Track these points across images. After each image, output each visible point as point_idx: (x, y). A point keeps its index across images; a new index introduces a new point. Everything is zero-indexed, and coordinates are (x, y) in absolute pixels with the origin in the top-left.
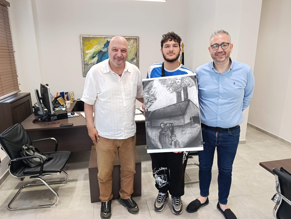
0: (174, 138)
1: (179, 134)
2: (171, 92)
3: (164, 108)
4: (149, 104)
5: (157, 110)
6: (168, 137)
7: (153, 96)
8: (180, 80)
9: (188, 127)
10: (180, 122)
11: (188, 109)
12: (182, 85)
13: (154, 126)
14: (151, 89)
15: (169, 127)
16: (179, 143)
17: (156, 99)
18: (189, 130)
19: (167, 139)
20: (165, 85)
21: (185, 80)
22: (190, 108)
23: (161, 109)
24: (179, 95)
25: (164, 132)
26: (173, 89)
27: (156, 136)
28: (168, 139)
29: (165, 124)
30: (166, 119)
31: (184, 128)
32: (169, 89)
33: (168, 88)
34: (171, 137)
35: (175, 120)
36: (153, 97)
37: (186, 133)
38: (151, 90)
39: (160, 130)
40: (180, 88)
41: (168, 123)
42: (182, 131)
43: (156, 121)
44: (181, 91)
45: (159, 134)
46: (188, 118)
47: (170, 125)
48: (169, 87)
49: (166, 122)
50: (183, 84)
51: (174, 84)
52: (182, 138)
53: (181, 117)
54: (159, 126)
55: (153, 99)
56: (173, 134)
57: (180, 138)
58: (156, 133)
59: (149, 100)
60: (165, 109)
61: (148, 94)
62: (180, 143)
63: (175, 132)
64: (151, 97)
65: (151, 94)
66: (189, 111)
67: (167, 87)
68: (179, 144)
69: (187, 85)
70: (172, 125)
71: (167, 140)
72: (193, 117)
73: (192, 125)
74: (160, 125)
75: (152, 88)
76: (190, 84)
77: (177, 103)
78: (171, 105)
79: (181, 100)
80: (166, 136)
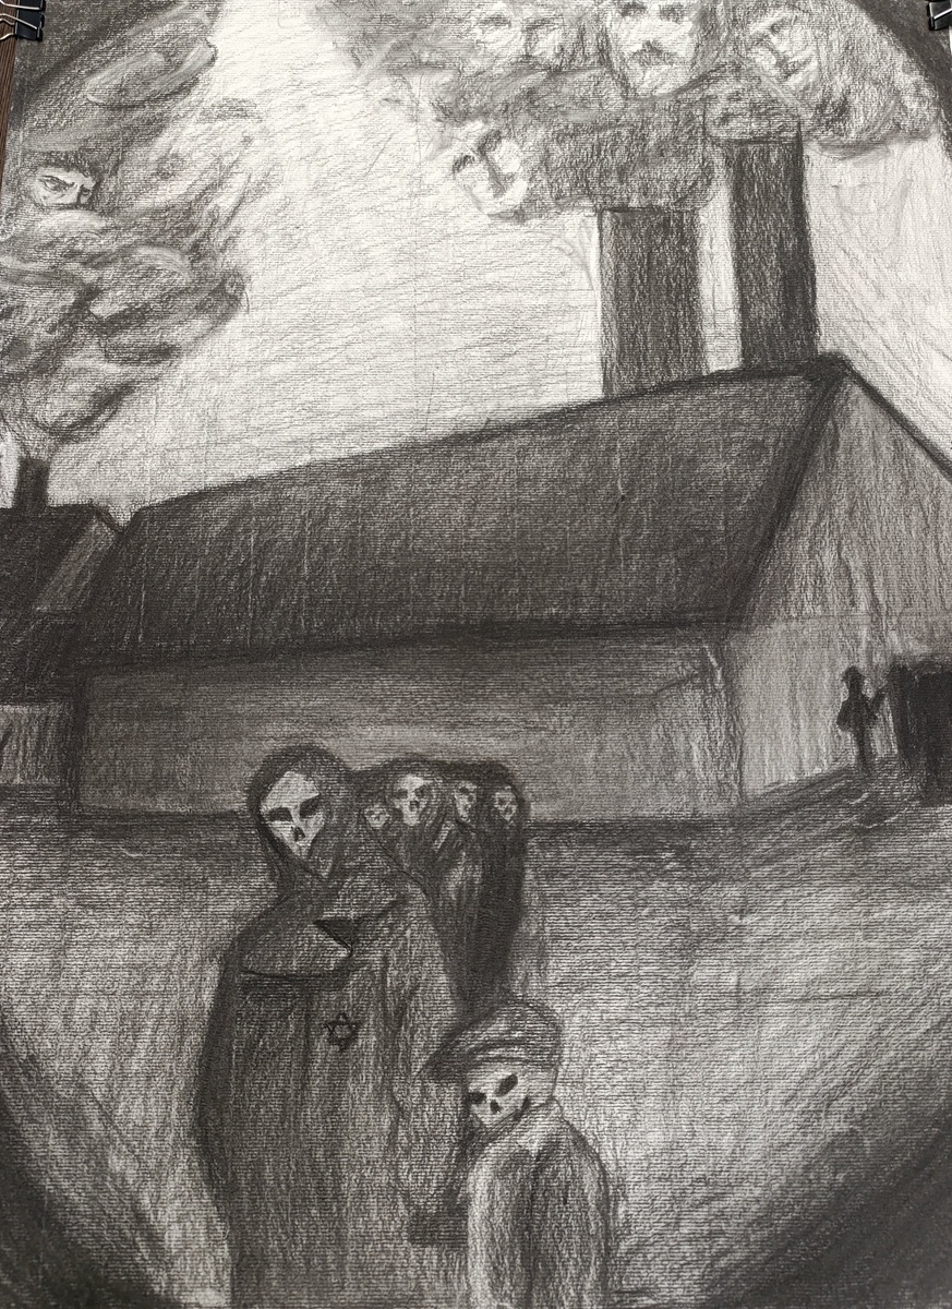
0: (508, 1085)
1: (618, 1008)
2: (517, 193)
3: (368, 471)
4: (93, 366)
5: (234, 501)
6: (392, 1058)
7: (174, 245)
8: (687, 25)
9: (804, 875)
10: (657, 752)
11: (807, 517)
12: (716, 111)
13: (118, 798)
14: (156, 127)
15: (420, 839)
16: (606, 1203)
17: (234, 302)
18: (816, 935)
19: (361, 1090)
20: (425, 88)
21: (761, 40)
22: (840, 511)
23: (314, 474)
24: (650, 265)
25: (308, 948)
26: (559, 153)
27: (130, 1026)
28: (384, 1090)
29: (350, 776)
30: (382, 684)
31: (733, 892)
32: (483, 149)
33: (477, 128)
34: (450, 1064)
35: (559, 717)
36: (172, 265)
37: (762, 992)
38: (162, 142)
39: (231, 905)
40: (683, 154)
41: (414, 763)
42: (690, 947)
43: (175, 714)
44: (690, 196)
45: (212, 973)
46: (810, 688)
47: (446, 811)
48: (484, 113)
49: (370, 732)
50: (735, 97)
51: (580, 82)
52: (673, 1089)
53: (674, 661)
54: (237, 802)
55: (170, 296)
56: (508, 998)
57: (635, 1092)
58: (147, 950)
59: (102, 309)
60: (382, 484)
61: (89, 201)
62: (637, 1194)
63: (542, 956)
64: (143, 251)
65: (144, 203)
66: (828, 559)
67: (452, 113)
68: (610, 1235)
69: (808, 117)
70: (483, 804)
71: (368, 1120)
72: (900, 674)
73: (873, 824)
74: (258, 790)
75: (180, 106)
76: (843, 109)
77: (607, 402)
78: (508, 430)
79: (697, 348)
80: (355, 1028)
